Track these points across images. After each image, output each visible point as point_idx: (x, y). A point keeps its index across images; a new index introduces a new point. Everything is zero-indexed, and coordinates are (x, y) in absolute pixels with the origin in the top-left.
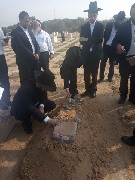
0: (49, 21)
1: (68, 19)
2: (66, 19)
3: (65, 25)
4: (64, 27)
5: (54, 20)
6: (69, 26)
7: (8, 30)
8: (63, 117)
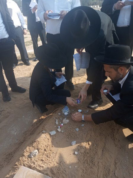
8: (38, 152)
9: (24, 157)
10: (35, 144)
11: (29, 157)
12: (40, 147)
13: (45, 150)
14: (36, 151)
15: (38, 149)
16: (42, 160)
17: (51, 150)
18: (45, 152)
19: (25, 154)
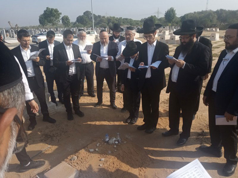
0: (195, 12)
1: (225, 11)
2: (221, 10)
3: (217, 19)
4: (215, 21)
5: (202, 12)
6: (224, 20)
7: (140, 23)
8: (76, 158)
9: (67, 159)
10: (77, 154)
11: (71, 160)
12: (79, 156)
13: (82, 159)
14: (76, 157)
15: (77, 157)
16: (77, 163)
17: (85, 160)
18: (81, 160)
19: (69, 158)
